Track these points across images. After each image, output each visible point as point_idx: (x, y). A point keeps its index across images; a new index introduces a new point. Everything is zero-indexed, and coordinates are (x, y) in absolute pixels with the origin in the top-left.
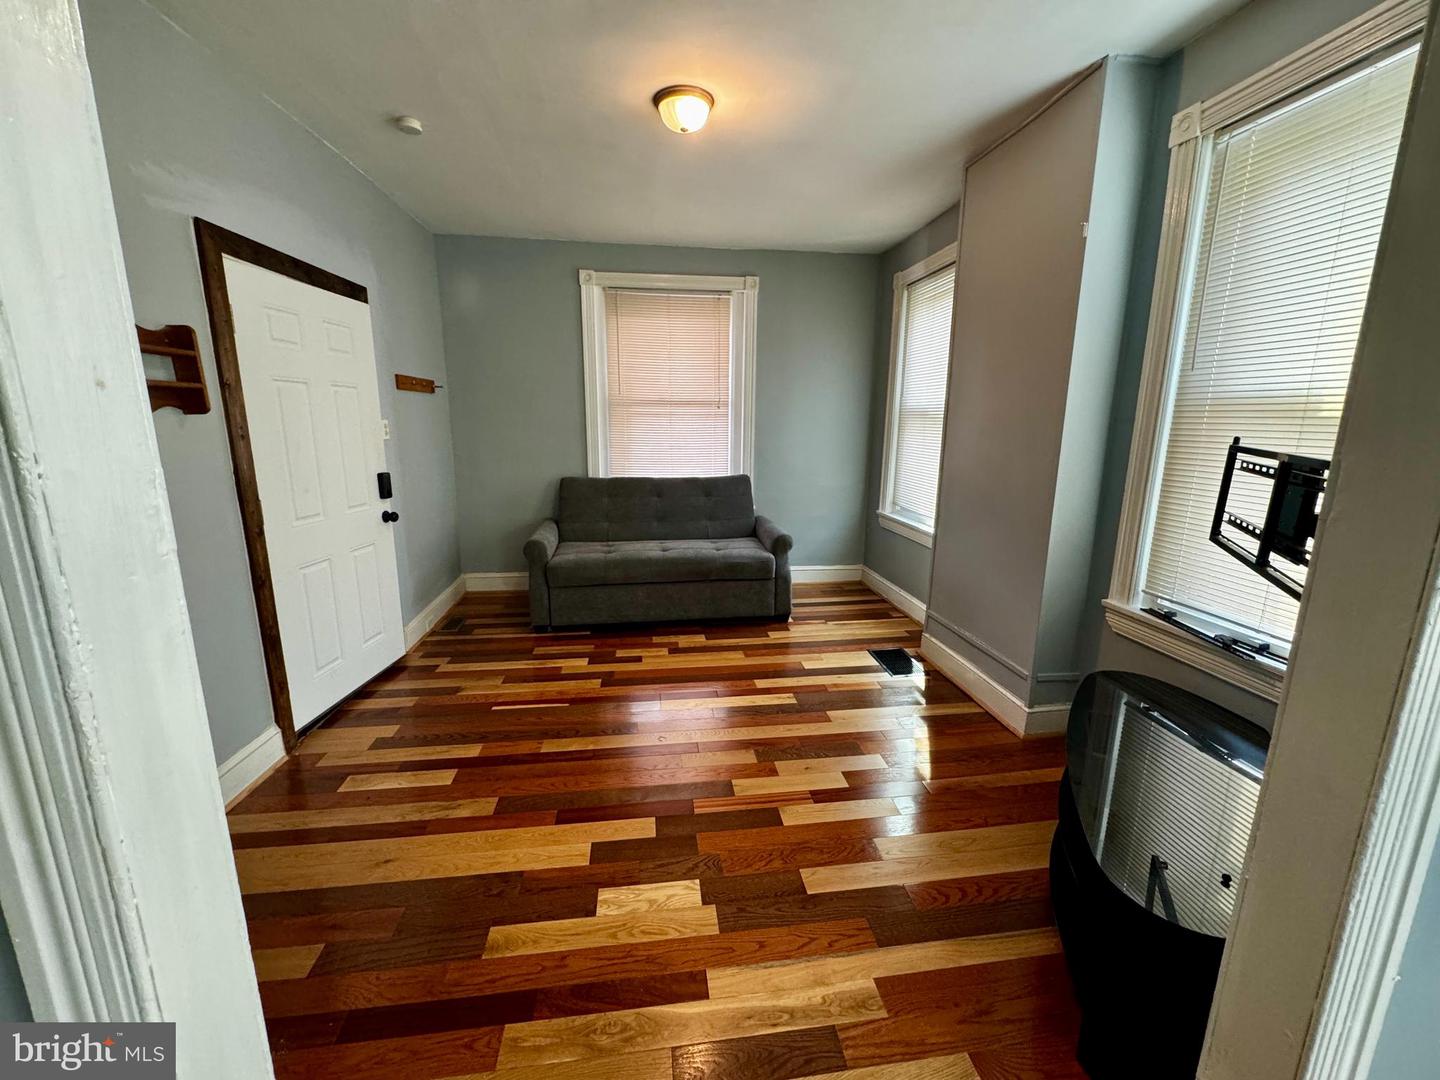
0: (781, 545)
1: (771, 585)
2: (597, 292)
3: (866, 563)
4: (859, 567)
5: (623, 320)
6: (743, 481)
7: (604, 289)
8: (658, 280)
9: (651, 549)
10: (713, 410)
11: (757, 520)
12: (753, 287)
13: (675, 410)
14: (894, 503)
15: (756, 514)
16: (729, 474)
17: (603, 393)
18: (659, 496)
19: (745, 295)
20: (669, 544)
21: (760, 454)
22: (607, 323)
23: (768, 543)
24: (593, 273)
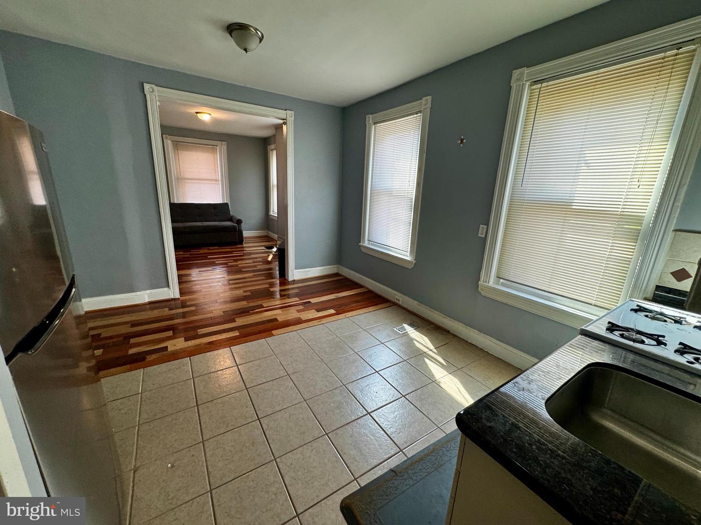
0: (239, 222)
1: (237, 233)
2: (169, 142)
3: (268, 230)
4: (266, 231)
5: (180, 152)
6: (226, 204)
7: (172, 141)
8: (191, 140)
9: (199, 224)
10: (214, 182)
11: (232, 216)
12: (225, 145)
13: (201, 182)
14: (273, 211)
15: (231, 215)
16: (221, 202)
17: (174, 175)
18: (198, 209)
19: (222, 147)
20: (204, 223)
21: (231, 197)
22: (174, 153)
23: (235, 222)
24: (167, 136)
